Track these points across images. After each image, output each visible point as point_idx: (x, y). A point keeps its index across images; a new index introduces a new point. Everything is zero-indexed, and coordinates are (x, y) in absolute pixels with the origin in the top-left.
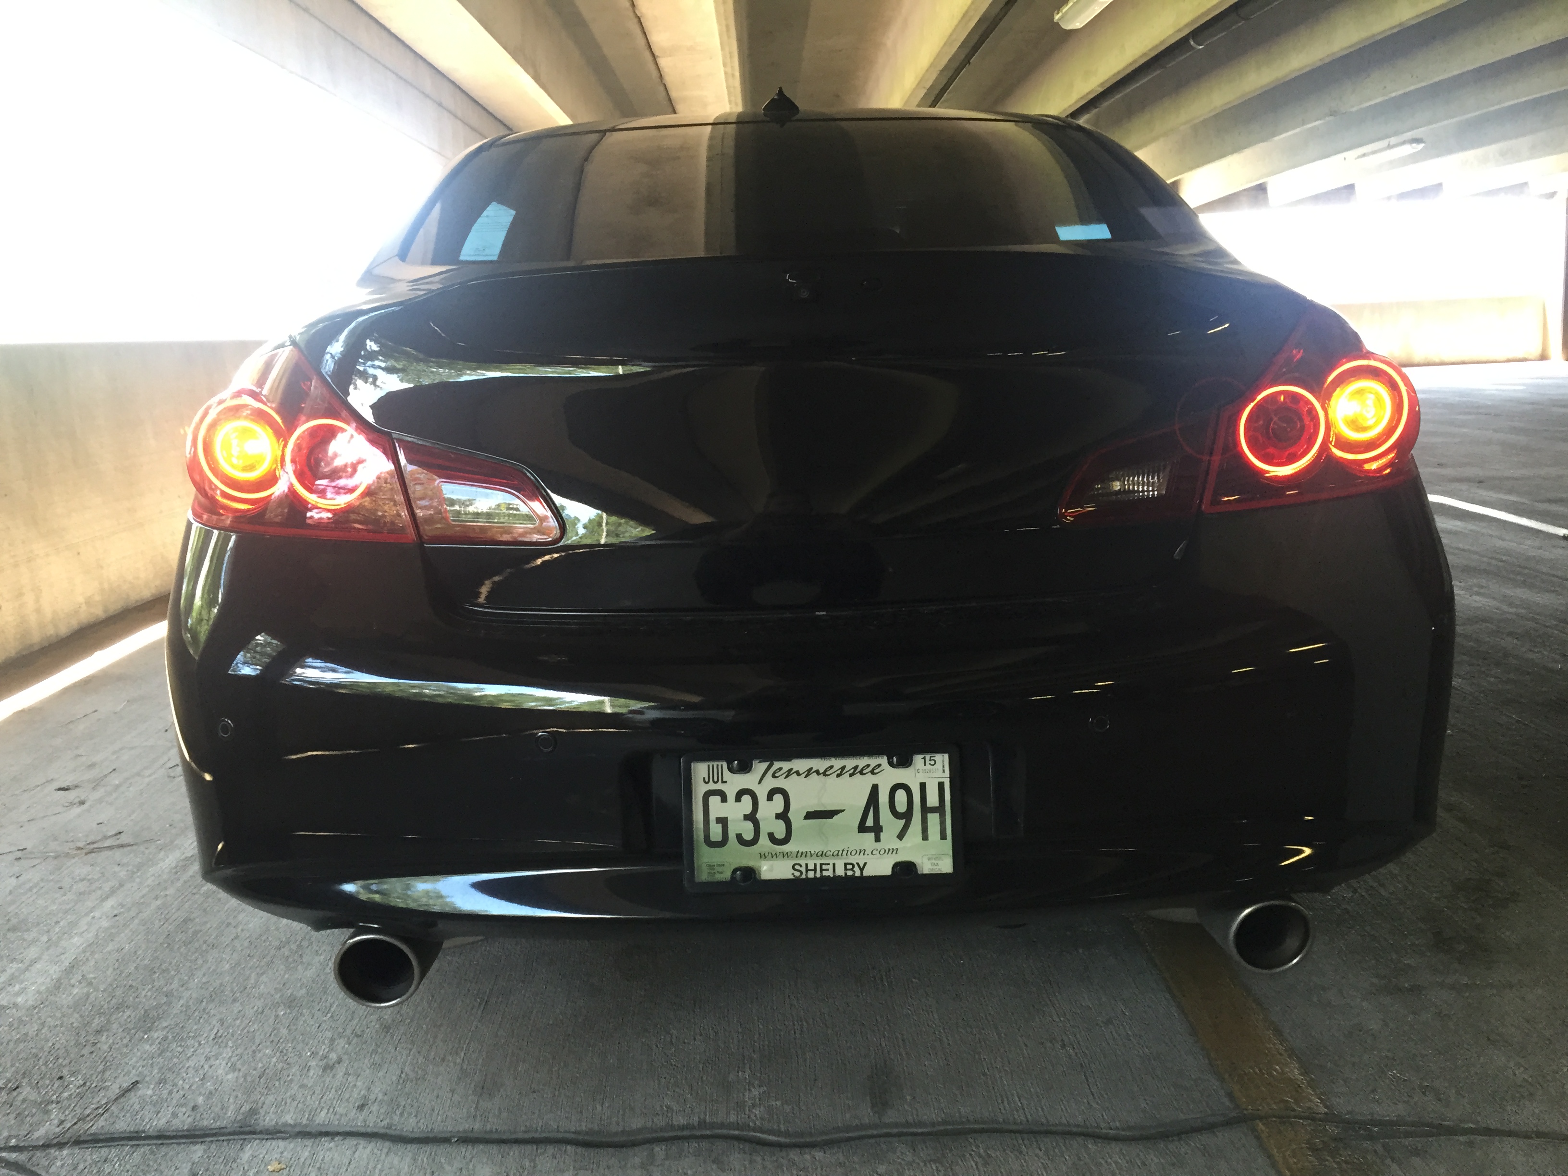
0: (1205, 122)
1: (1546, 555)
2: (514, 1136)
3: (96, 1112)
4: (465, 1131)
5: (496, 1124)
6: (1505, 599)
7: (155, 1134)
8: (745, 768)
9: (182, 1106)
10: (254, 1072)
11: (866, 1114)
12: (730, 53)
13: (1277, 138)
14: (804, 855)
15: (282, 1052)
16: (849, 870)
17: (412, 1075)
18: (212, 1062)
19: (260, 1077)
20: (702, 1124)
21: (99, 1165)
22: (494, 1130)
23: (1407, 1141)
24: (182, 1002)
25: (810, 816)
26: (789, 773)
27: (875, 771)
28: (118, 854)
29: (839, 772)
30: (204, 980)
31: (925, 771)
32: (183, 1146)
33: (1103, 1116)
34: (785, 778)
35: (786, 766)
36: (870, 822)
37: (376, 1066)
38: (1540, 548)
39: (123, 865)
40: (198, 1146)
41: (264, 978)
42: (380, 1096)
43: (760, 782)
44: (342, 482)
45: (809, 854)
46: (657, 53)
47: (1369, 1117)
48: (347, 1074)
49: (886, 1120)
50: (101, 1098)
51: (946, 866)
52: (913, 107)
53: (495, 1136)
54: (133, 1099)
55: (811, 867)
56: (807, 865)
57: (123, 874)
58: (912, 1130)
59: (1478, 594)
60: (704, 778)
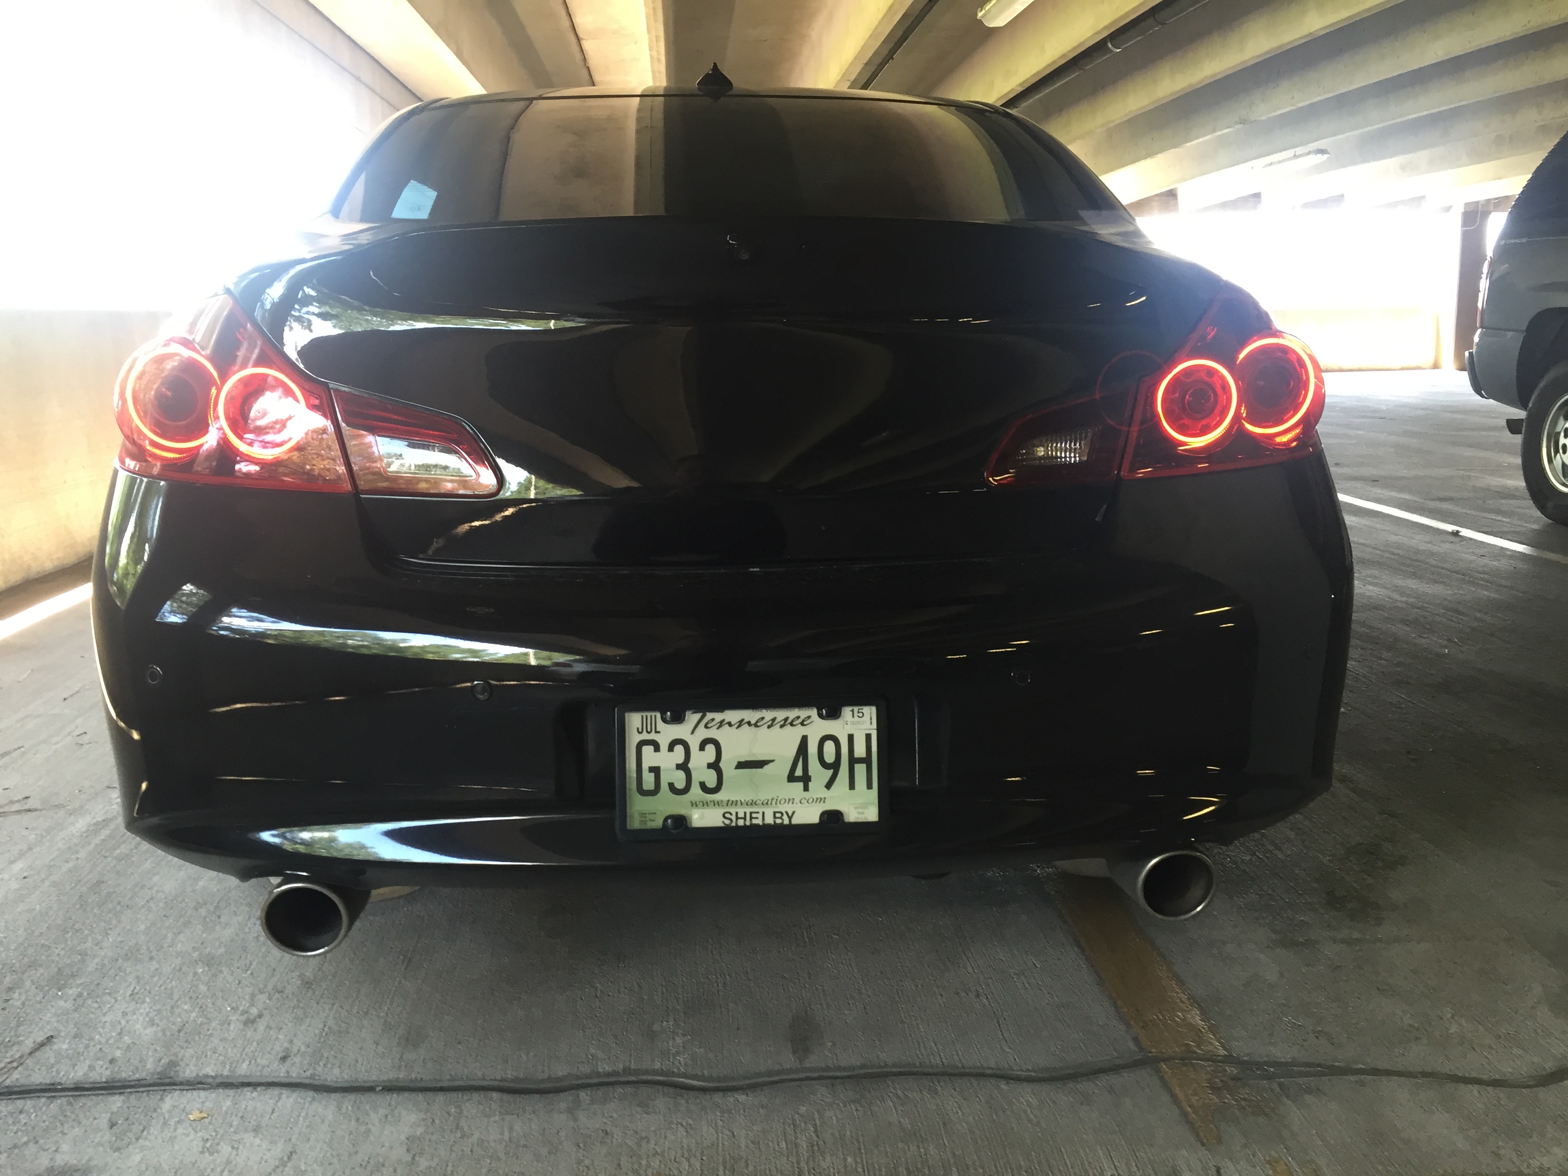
0: (1120, 127)
1: (1435, 549)
2: (439, 1085)
3: (10, 1066)
4: (389, 1081)
5: (421, 1073)
6: (1396, 589)
7: (72, 1086)
8: (678, 719)
9: (98, 1059)
10: (173, 1027)
11: (788, 1060)
12: (657, 37)
13: (1188, 144)
14: (734, 803)
15: (201, 1007)
16: (778, 818)
17: (336, 1028)
18: (129, 1017)
19: (179, 1031)
20: (627, 1071)
21: (15, 1115)
22: (419, 1079)
23: (1300, 1080)
24: (97, 960)
25: (741, 765)
26: (721, 724)
27: (805, 723)
28: (26, 819)
29: (770, 723)
30: (119, 939)
31: (853, 723)
32: (101, 1097)
33: (1015, 1060)
34: (718, 728)
35: (718, 717)
36: (799, 772)
37: (299, 1020)
38: (1430, 542)
39: (33, 829)
40: (117, 1097)
41: (181, 937)
42: (303, 1048)
43: (692, 733)
44: (268, 438)
45: (739, 803)
46: (581, 35)
47: (1266, 1059)
48: (269, 1027)
49: (807, 1064)
50: (15, 1052)
51: (872, 814)
52: (844, 88)
53: (423, 1085)
54: (48, 1054)
55: (741, 815)
56: (737, 813)
57: (32, 837)
58: (831, 1074)
59: (1370, 584)
60: (638, 729)
